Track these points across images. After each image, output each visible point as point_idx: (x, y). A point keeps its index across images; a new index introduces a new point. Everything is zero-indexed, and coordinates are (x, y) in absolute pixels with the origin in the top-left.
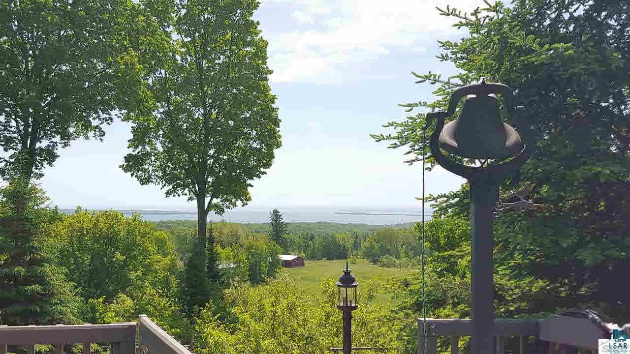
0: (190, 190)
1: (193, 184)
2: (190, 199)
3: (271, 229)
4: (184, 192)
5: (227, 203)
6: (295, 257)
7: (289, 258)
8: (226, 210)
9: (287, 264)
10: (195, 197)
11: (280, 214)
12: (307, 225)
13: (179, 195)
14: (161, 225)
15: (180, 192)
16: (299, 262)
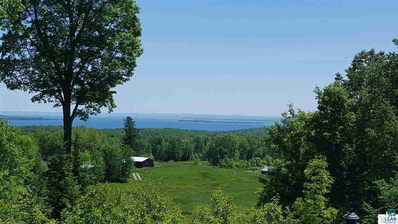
0: (56, 97)
1: (59, 91)
2: (57, 105)
3: (124, 134)
4: (51, 99)
5: (92, 109)
6: (146, 158)
7: (141, 159)
8: (90, 116)
9: (139, 165)
10: (60, 104)
11: (133, 121)
12: (156, 131)
13: (45, 102)
14: (26, 130)
15: (46, 99)
16: (149, 163)
